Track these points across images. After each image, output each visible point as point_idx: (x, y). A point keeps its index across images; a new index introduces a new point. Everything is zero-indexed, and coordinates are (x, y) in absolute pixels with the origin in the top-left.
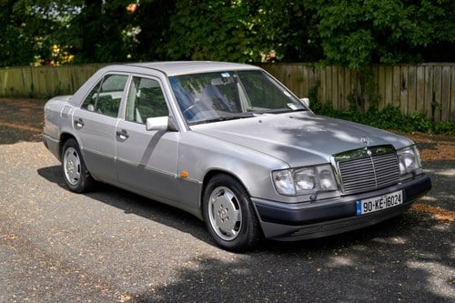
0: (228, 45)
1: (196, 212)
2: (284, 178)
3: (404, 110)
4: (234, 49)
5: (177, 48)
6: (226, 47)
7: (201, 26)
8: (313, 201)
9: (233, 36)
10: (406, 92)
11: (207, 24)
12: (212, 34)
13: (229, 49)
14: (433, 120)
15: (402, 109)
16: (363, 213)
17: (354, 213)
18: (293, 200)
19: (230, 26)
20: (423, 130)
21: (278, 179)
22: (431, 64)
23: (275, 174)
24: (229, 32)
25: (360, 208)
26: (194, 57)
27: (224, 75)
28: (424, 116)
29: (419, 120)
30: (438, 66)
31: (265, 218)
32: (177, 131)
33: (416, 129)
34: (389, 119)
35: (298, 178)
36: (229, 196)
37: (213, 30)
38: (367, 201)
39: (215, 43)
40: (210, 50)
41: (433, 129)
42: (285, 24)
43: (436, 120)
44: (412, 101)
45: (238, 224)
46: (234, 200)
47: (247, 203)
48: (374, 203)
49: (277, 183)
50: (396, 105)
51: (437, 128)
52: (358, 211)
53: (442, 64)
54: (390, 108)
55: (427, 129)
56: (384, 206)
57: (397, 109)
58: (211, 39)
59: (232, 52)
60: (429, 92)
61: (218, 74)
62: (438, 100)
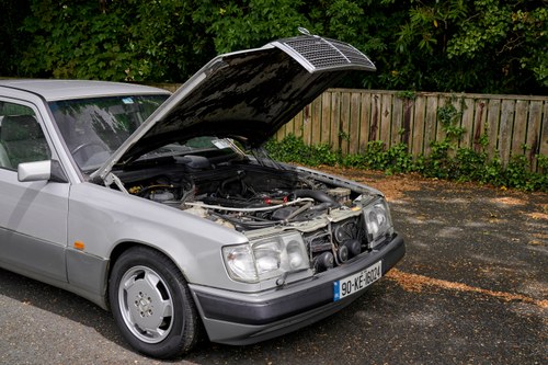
0: (100, 60)
1: (99, 299)
2: (240, 256)
3: (307, 140)
4: (108, 64)
5: (34, 61)
6: (98, 63)
7: (65, 35)
8: (279, 287)
9: (106, 50)
10: (309, 120)
11: (73, 34)
12: (79, 46)
13: (101, 65)
14: (340, 152)
15: (304, 139)
16: (341, 297)
17: (332, 300)
18: (254, 288)
19: (101, 37)
20: (330, 164)
21: (231, 257)
22: (338, 90)
23: (227, 251)
24: (100, 45)
25: (338, 292)
26: (57, 72)
27: (126, 101)
28: (330, 148)
29: (325, 152)
30: (346, 93)
31: (210, 314)
32: (66, 182)
33: (322, 162)
34: (291, 151)
35: (258, 254)
36: (152, 279)
37: (81, 41)
38: (346, 280)
39: (84, 57)
40: (77, 66)
41: (341, 162)
42: (168, 38)
43: (344, 152)
44: (316, 131)
45: (167, 320)
46: (160, 286)
47: (183, 291)
48: (353, 283)
49: (229, 263)
50: (298, 135)
51: (345, 161)
52: (336, 295)
53: (350, 90)
54: (291, 138)
55: (333, 162)
56: (364, 285)
57: (299, 138)
58: (78, 52)
59: (104, 68)
60: (335, 121)
61: (117, 100)
62: (346, 131)
